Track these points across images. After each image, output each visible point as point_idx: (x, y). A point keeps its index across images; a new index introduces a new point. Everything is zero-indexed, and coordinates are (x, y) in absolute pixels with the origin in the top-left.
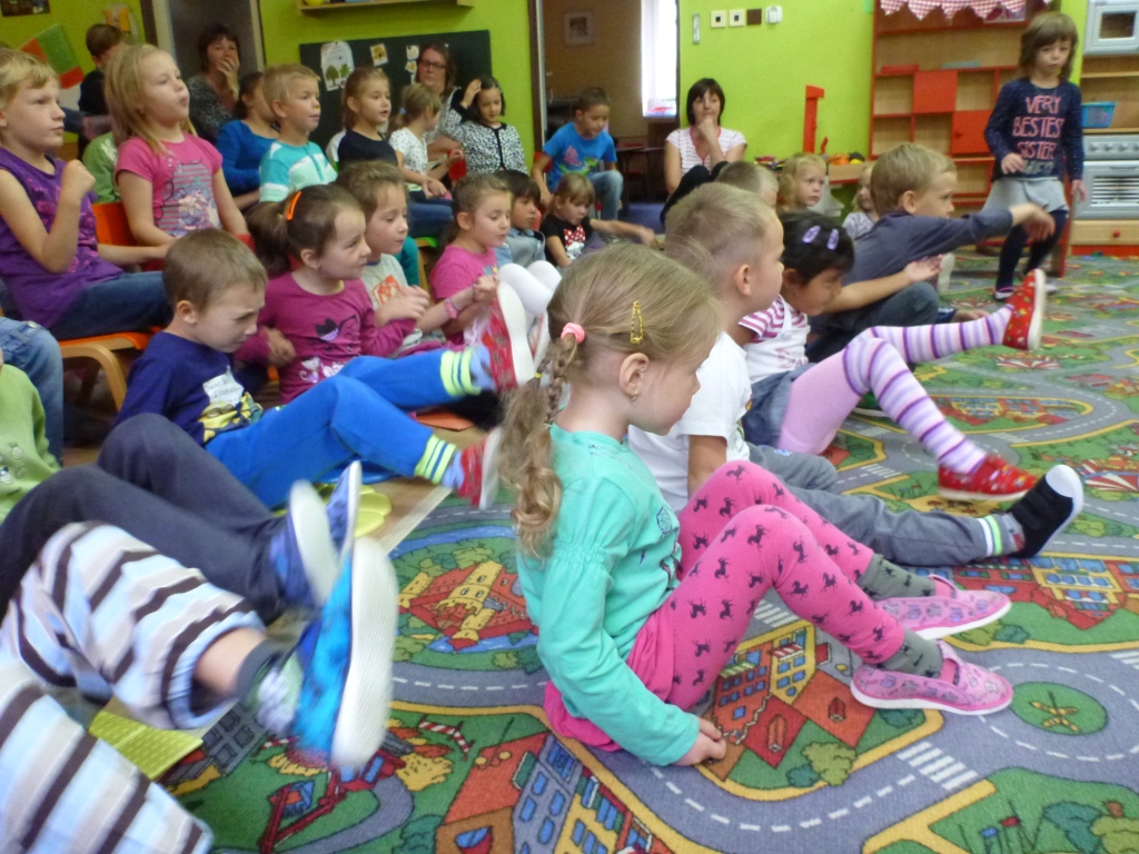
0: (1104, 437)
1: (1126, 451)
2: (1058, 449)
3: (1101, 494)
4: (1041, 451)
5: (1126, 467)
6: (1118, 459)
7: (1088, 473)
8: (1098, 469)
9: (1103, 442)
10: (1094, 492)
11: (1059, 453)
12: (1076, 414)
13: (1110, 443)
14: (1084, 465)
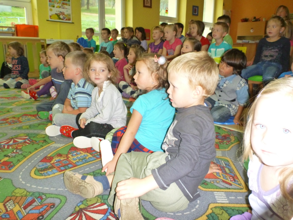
0: (25, 157)
1: (16, 152)
2: (39, 146)
3: (24, 135)
4: (44, 143)
5: (16, 145)
6: (19, 148)
7: (28, 140)
8: (25, 142)
9: (25, 154)
11: (39, 144)
12: (38, 168)
13: (22, 154)
14: (30, 142)
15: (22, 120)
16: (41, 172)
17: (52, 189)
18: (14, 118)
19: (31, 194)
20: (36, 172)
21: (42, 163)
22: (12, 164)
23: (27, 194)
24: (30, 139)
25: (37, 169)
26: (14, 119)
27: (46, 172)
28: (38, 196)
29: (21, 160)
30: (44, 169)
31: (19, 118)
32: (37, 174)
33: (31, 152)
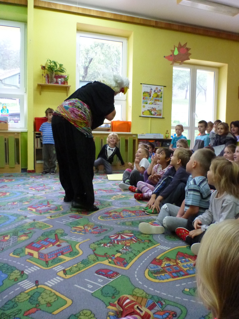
0: (135, 255)
1: (126, 249)
5: (125, 241)
6: (127, 245)
9: (134, 252)
10: (130, 232)
11: (145, 244)
12: (151, 269)
13: (132, 252)
14: (136, 240)
15: (123, 215)
16: (154, 274)
17: (169, 295)
18: (116, 212)
19: (150, 296)
20: (150, 274)
21: (153, 265)
22: (125, 261)
23: (147, 296)
24: (135, 236)
25: (149, 270)
26: (116, 214)
27: (159, 275)
28: (157, 300)
29: (132, 258)
30: (157, 272)
31: (120, 213)
32: (151, 276)
33: (140, 251)
